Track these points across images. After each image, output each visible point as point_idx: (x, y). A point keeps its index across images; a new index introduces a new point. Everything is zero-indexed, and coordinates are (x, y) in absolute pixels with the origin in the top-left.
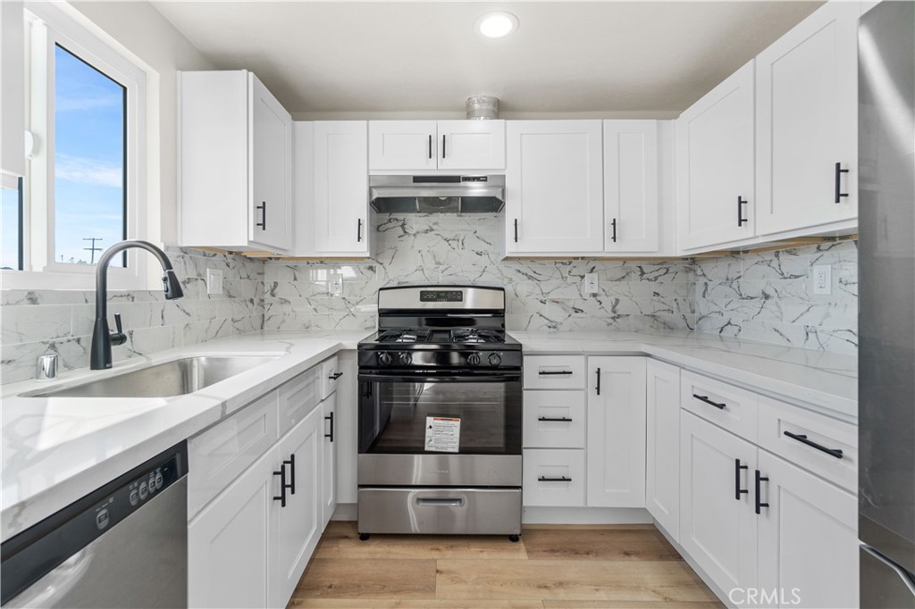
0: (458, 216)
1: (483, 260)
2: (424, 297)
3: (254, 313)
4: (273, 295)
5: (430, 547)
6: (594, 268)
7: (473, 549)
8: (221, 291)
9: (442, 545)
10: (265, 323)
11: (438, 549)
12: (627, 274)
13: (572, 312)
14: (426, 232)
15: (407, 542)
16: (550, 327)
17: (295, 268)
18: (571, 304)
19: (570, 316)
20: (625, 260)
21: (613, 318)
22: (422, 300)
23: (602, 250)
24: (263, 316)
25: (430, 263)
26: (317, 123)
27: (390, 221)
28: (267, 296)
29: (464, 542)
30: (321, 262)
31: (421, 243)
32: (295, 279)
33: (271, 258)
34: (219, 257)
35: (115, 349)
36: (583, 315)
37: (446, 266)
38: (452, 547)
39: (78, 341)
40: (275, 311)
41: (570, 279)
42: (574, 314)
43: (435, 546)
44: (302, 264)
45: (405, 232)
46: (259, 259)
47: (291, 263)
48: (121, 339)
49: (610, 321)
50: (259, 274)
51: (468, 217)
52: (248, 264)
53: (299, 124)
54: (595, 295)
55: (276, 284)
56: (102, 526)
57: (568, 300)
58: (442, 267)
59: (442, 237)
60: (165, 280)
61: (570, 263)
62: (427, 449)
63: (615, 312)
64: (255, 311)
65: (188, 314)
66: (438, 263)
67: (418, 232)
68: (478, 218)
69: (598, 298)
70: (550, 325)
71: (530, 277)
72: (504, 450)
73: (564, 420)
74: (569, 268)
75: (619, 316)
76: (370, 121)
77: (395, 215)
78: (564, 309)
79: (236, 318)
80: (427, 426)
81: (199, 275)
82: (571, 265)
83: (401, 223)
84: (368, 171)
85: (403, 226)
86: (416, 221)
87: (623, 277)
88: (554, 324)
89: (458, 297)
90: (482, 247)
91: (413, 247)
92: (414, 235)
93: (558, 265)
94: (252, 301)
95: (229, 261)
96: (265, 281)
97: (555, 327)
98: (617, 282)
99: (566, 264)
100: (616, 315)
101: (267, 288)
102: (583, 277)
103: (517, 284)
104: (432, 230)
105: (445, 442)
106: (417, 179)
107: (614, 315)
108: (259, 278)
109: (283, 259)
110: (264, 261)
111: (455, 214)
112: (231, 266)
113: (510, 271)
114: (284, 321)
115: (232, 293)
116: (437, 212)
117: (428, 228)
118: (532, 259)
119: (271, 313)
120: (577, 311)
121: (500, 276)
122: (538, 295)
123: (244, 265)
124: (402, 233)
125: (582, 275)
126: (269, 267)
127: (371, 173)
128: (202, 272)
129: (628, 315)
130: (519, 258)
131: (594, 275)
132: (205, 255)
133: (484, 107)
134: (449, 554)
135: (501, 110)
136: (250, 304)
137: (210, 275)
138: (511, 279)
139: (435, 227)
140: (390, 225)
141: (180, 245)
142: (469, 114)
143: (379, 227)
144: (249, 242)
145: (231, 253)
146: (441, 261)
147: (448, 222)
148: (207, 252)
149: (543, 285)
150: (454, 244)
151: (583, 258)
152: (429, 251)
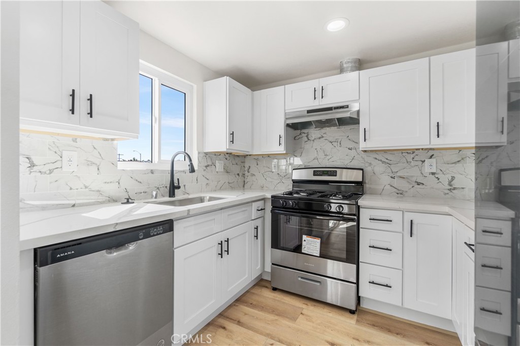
0: (337, 128)
1: (353, 152)
2: (315, 173)
3: (240, 180)
4: (248, 172)
5: (303, 302)
6: (433, 155)
7: (325, 310)
8: (223, 170)
9: (310, 303)
10: (246, 185)
11: (307, 304)
12: (462, 159)
13: (414, 184)
14: (320, 138)
15: (293, 297)
16: (398, 194)
17: (257, 159)
18: (414, 179)
19: (413, 187)
20: (460, 150)
21: (450, 190)
22: (314, 175)
23: (428, 143)
24: (244, 181)
25: (321, 155)
26: (262, 91)
27: (300, 134)
28: (246, 172)
29: (322, 305)
30: (269, 156)
31: (317, 144)
32: (257, 164)
33: (247, 155)
34: (222, 155)
35: (176, 190)
36: (424, 186)
37: (330, 157)
38: (314, 305)
39: (166, 187)
40: (249, 179)
41: (413, 163)
42: (416, 186)
43: (306, 303)
44: (260, 157)
45: (308, 139)
46: (242, 156)
47: (256, 157)
48: (179, 187)
49: (447, 191)
50: (242, 162)
51: (343, 128)
52: (237, 159)
53: (256, 93)
54: (433, 174)
55: (250, 167)
56: (141, 237)
57: (412, 176)
58: (328, 157)
59: (328, 141)
60: (189, 165)
61: (413, 153)
62: (303, 251)
63: (451, 185)
64: (240, 179)
65: (208, 179)
66: (326, 155)
67: (315, 139)
68: (349, 128)
69: (437, 176)
70: (398, 192)
71: (383, 162)
72: (345, 260)
73: (387, 249)
74: (412, 156)
75: (455, 189)
76: (286, 86)
77: (304, 131)
78: (408, 182)
79: (230, 182)
80: (303, 240)
81: (213, 163)
82: (414, 154)
83: (306, 135)
84: (285, 110)
85: (307, 136)
86: (314, 132)
87: (459, 161)
88: (401, 192)
89: (334, 174)
90: (352, 145)
91: (312, 147)
92: (313, 140)
93: (404, 154)
94: (238, 174)
95: (227, 157)
96: (246, 166)
97: (401, 194)
98: (453, 165)
99: (410, 153)
100: (452, 188)
101: (246, 169)
102: (423, 162)
103: (374, 166)
104: (323, 137)
105: (312, 250)
106: (309, 112)
107: (450, 187)
108: (242, 165)
109: (253, 155)
110: (245, 156)
111: (336, 127)
112: (228, 159)
113: (370, 158)
114: (253, 184)
115: (228, 171)
116: (325, 127)
117: (320, 136)
118: (385, 151)
119: (247, 180)
120: (418, 184)
121: (363, 162)
122: (389, 173)
123: (234, 159)
124: (307, 140)
125: (423, 160)
126: (247, 160)
127: (287, 111)
128: (214, 162)
129: (463, 188)
130: (376, 151)
131: (433, 160)
132: (215, 155)
133: (350, 65)
134: (312, 308)
135: (360, 65)
136: (237, 176)
137: (217, 164)
138: (370, 164)
139: (324, 135)
140: (300, 136)
141: (204, 151)
142: (342, 70)
143: (295, 137)
144: (227, 149)
145: (227, 154)
146: (328, 154)
147: (332, 132)
148: (216, 154)
149: (392, 166)
150: (335, 144)
151: (422, 149)
152: (321, 149)
